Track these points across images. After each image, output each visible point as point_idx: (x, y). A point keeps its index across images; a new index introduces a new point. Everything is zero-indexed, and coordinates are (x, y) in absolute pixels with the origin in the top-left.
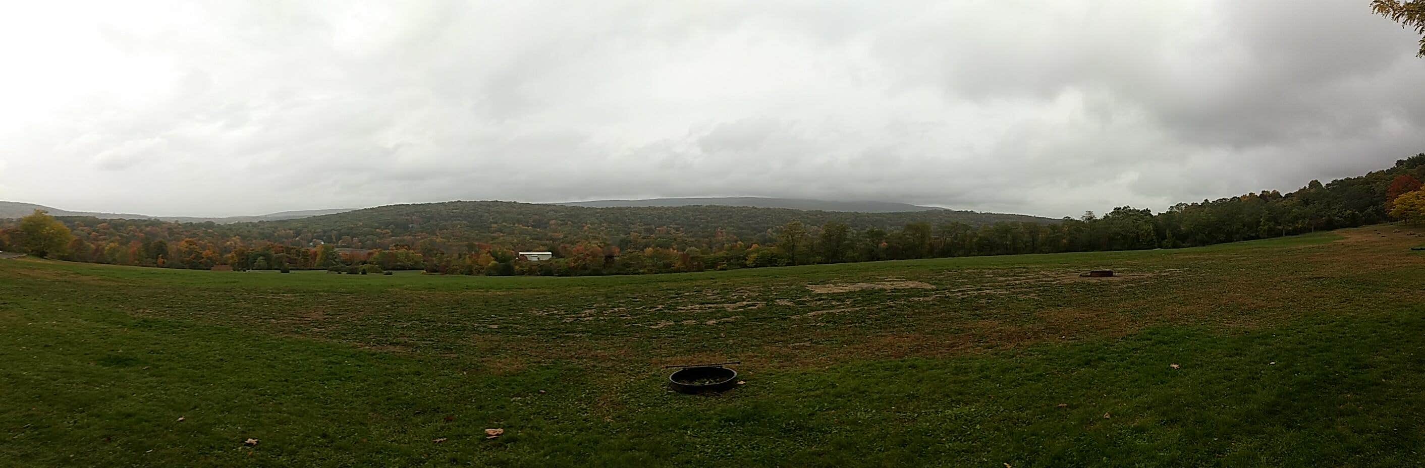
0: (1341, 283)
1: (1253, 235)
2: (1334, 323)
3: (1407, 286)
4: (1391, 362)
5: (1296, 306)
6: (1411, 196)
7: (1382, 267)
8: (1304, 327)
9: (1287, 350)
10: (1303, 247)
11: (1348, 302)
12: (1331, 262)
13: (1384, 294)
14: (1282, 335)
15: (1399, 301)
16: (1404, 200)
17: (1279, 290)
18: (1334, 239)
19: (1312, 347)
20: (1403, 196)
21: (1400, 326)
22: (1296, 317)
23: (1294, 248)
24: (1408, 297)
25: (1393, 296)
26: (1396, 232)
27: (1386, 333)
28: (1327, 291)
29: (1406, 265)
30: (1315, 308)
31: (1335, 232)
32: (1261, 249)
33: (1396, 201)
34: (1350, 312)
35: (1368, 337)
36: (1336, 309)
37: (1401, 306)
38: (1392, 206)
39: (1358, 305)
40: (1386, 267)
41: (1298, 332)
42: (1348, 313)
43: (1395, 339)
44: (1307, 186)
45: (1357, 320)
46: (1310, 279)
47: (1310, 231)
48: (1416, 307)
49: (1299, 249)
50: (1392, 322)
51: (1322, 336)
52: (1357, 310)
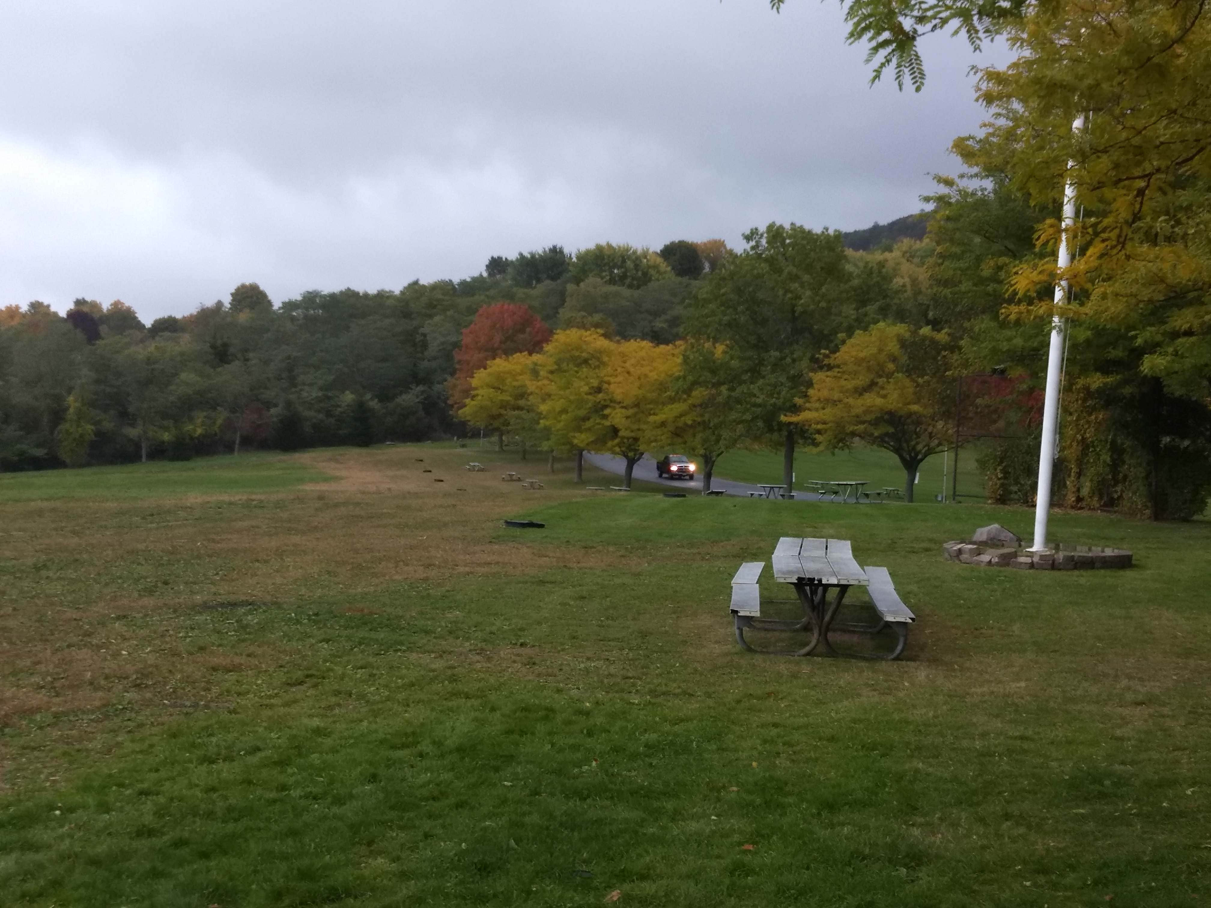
0: (298, 622)
1: (40, 452)
2: (260, 755)
3: (479, 634)
4: (404, 876)
5: (148, 703)
6: (518, 368)
7: (421, 573)
8: (163, 774)
9: (95, 862)
10: (199, 500)
11: (310, 682)
12: (280, 553)
13: (414, 656)
14: (85, 807)
15: (453, 679)
16: (500, 378)
17: (99, 647)
18: (301, 481)
19: (180, 843)
20: (499, 365)
21: (442, 756)
22: (142, 740)
23: (169, 502)
24: (479, 666)
25: (438, 665)
26: (472, 469)
27: (403, 780)
28: (252, 649)
29: (485, 570)
30: (207, 707)
31: (305, 457)
32: (58, 504)
33: (480, 378)
34: (311, 716)
35: (351, 796)
36: (271, 706)
37: (456, 694)
38: (468, 392)
39: (337, 693)
40: (433, 573)
41: (141, 793)
42: (306, 721)
43: (427, 799)
44: (227, 300)
45: (328, 742)
46: (206, 607)
47: (229, 448)
48: (493, 697)
49: (184, 508)
50: (426, 746)
51: (214, 802)
52: (330, 708)
